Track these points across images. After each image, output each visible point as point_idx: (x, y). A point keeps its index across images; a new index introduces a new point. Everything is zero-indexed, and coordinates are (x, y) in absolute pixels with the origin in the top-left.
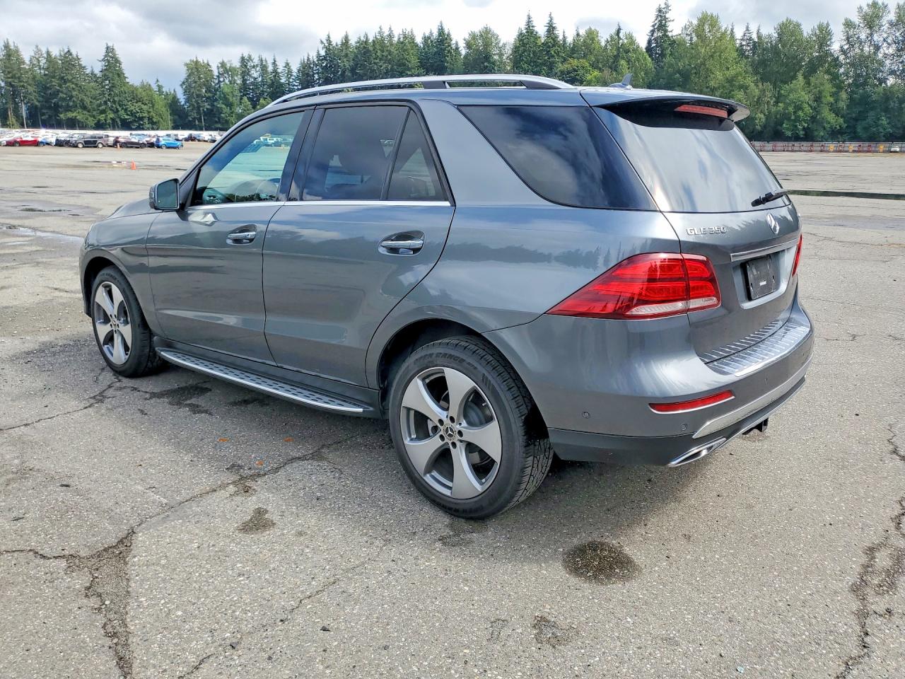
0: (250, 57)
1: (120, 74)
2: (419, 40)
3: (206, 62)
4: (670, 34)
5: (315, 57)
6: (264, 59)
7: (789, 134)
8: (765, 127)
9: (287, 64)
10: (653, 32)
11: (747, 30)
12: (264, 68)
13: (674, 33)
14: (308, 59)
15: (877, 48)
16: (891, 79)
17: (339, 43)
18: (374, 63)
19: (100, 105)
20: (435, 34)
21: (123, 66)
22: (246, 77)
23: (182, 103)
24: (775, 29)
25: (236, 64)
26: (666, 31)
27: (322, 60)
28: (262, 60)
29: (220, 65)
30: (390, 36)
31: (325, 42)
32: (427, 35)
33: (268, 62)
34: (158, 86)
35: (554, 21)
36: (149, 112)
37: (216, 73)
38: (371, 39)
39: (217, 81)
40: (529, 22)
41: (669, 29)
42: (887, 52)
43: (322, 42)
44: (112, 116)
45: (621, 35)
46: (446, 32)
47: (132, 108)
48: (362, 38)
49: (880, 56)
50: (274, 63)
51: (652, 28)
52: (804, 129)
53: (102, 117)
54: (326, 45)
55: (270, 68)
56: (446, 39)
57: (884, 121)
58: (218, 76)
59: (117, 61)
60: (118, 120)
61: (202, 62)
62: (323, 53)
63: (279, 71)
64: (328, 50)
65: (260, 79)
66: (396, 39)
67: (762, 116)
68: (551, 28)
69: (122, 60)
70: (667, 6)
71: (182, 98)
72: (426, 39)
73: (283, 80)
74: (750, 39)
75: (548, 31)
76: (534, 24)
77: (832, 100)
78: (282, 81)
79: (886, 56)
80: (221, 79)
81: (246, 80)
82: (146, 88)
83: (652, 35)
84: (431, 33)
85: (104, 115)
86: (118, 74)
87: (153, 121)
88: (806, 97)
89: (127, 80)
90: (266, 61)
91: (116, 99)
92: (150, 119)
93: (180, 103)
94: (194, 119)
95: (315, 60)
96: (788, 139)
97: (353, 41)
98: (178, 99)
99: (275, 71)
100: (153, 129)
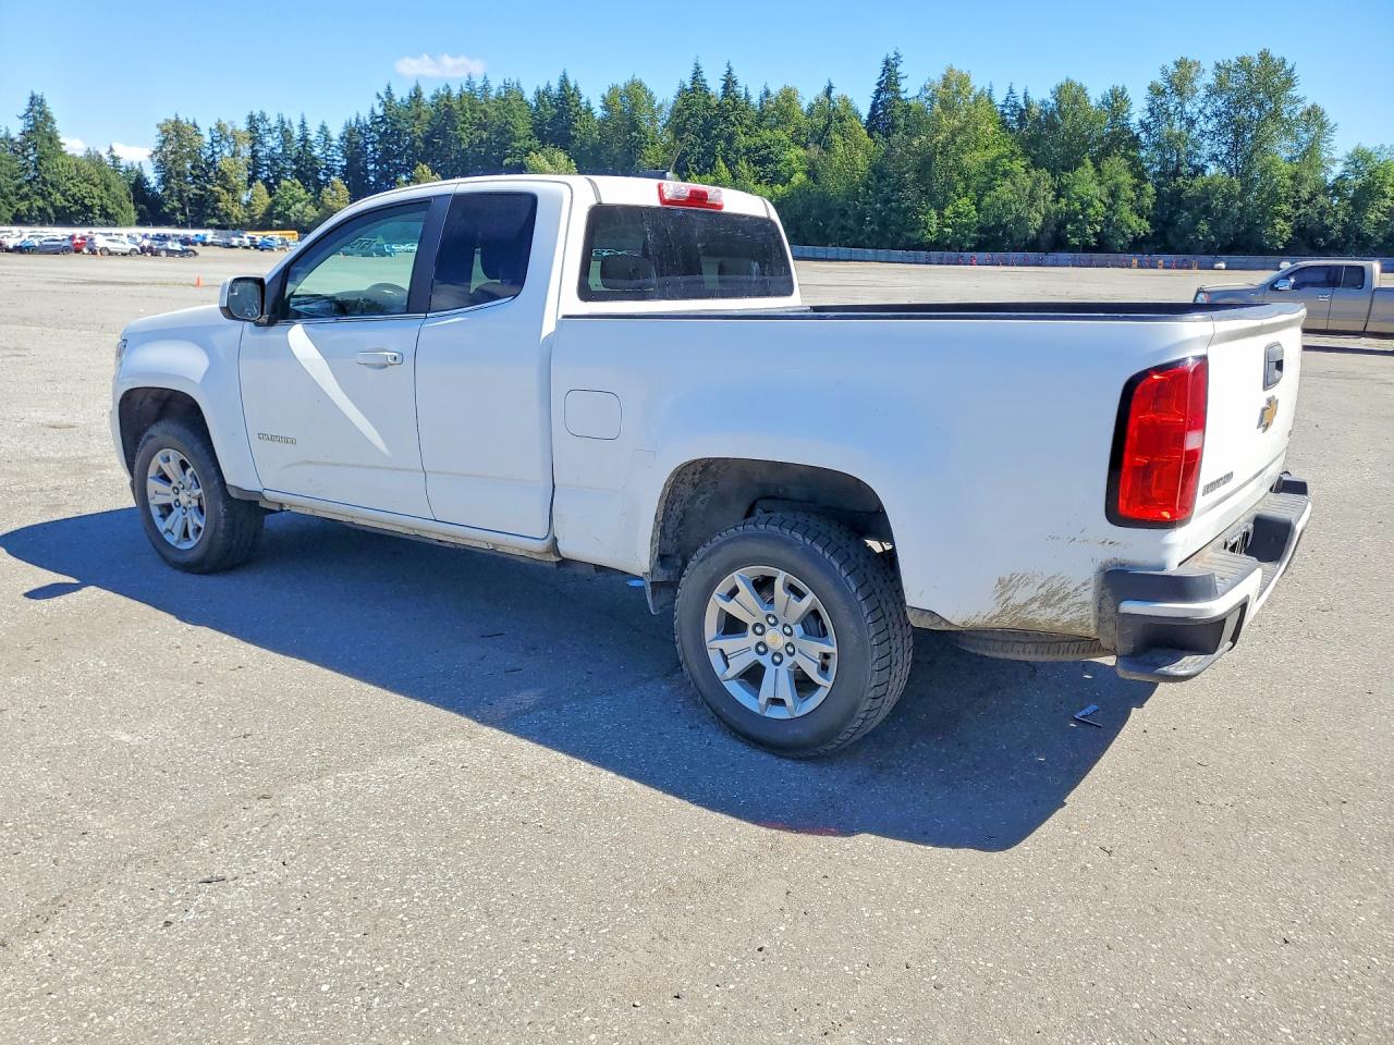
0: (263, 115)
1: (52, 139)
2: (529, 96)
3: (191, 121)
4: (903, 96)
5: (367, 119)
6: (286, 120)
7: (1075, 241)
8: (1041, 231)
9: (323, 128)
10: (878, 92)
11: (1011, 92)
12: (286, 134)
13: (909, 95)
14: (357, 120)
15: (1192, 123)
16: (1212, 167)
17: (406, 97)
18: (462, 129)
19: (19, 187)
20: (555, 87)
21: (57, 126)
22: (256, 148)
23: (152, 186)
24: (1052, 93)
25: (242, 126)
26: (897, 91)
27: (380, 122)
28: (283, 122)
29: (214, 127)
30: (486, 88)
31: (383, 95)
32: (542, 88)
33: (294, 125)
34: (113, 157)
35: (734, 73)
36: (101, 199)
37: (207, 139)
38: (455, 92)
39: (210, 153)
40: (697, 73)
41: (902, 88)
42: (1204, 128)
43: (379, 96)
44: (40, 203)
45: (832, 95)
46: (572, 85)
47: (75, 190)
48: (442, 92)
49: (1195, 133)
50: (303, 126)
51: (877, 87)
52: (1095, 234)
53: (23, 206)
54: (386, 99)
55: (297, 133)
56: (573, 95)
57: (1204, 227)
58: (212, 145)
59: (47, 118)
60: (50, 211)
61: (184, 121)
62: (379, 112)
63: (311, 138)
64: (387, 106)
65: (280, 150)
66: (493, 93)
67: (1038, 216)
68: (729, 83)
69: (55, 116)
70: (898, 56)
71: (152, 177)
72: (540, 95)
73: (317, 152)
74: (1015, 106)
75: (726, 87)
76: (704, 77)
77: (1133, 195)
78: (314, 154)
79: (1203, 134)
80: (217, 150)
81: (257, 151)
82: (94, 160)
83: (878, 97)
84: (549, 87)
85: (27, 202)
86: (50, 139)
87: (108, 213)
88: (1098, 191)
89: (64, 148)
90: (290, 123)
91: (47, 177)
92: (103, 208)
93: (148, 184)
94: (174, 210)
95: (369, 123)
96: (1074, 249)
97: (427, 95)
98: (145, 180)
99: (304, 139)
100: (107, 225)
